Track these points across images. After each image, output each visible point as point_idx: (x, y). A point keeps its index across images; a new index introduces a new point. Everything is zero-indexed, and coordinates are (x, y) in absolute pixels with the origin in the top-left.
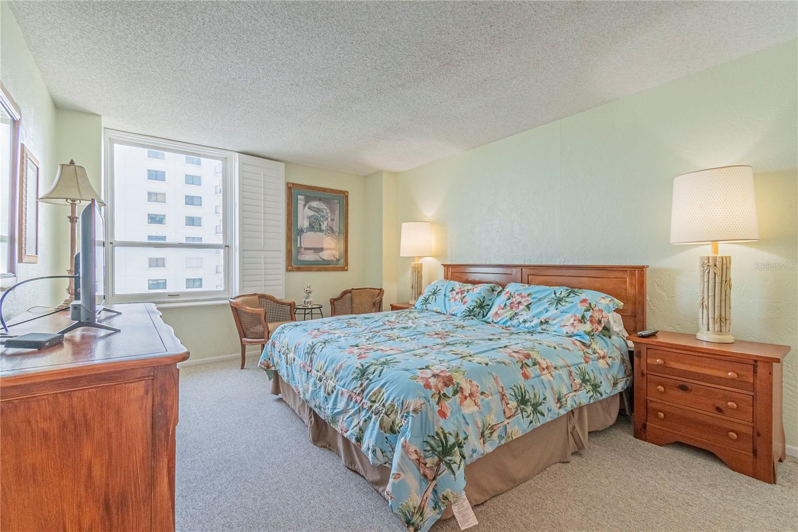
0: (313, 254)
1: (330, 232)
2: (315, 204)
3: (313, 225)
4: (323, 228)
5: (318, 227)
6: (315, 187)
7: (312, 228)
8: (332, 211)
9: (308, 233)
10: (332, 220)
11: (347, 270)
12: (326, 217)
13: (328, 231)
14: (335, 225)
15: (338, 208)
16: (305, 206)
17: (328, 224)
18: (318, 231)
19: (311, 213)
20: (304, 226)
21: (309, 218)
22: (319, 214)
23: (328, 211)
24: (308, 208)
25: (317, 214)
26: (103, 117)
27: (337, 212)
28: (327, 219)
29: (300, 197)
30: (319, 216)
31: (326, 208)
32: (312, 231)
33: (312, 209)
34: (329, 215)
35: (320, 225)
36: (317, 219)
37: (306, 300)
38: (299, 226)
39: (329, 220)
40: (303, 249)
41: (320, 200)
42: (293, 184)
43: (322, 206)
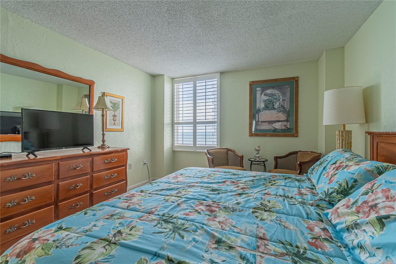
0: (268, 125)
1: (282, 109)
2: (269, 91)
3: (268, 105)
4: (276, 106)
5: (271, 106)
6: (268, 80)
7: (266, 108)
8: (284, 94)
9: (264, 111)
10: (284, 100)
11: (297, 136)
12: (278, 99)
13: (280, 109)
14: (286, 104)
15: (289, 91)
16: (261, 94)
17: (280, 103)
18: (272, 110)
19: (267, 98)
20: (261, 107)
21: (265, 101)
22: (272, 98)
23: (280, 94)
24: (264, 95)
25: (270, 98)
26: (165, 75)
27: (288, 95)
28: (279, 100)
29: (257, 89)
30: (272, 99)
31: (278, 92)
32: (267, 110)
33: (267, 95)
34: (281, 97)
35: (273, 105)
36: (271, 101)
37: (256, 155)
38: (257, 107)
39: (281, 100)
40: (260, 122)
41: (273, 88)
42: (253, 82)
43: (275, 92)
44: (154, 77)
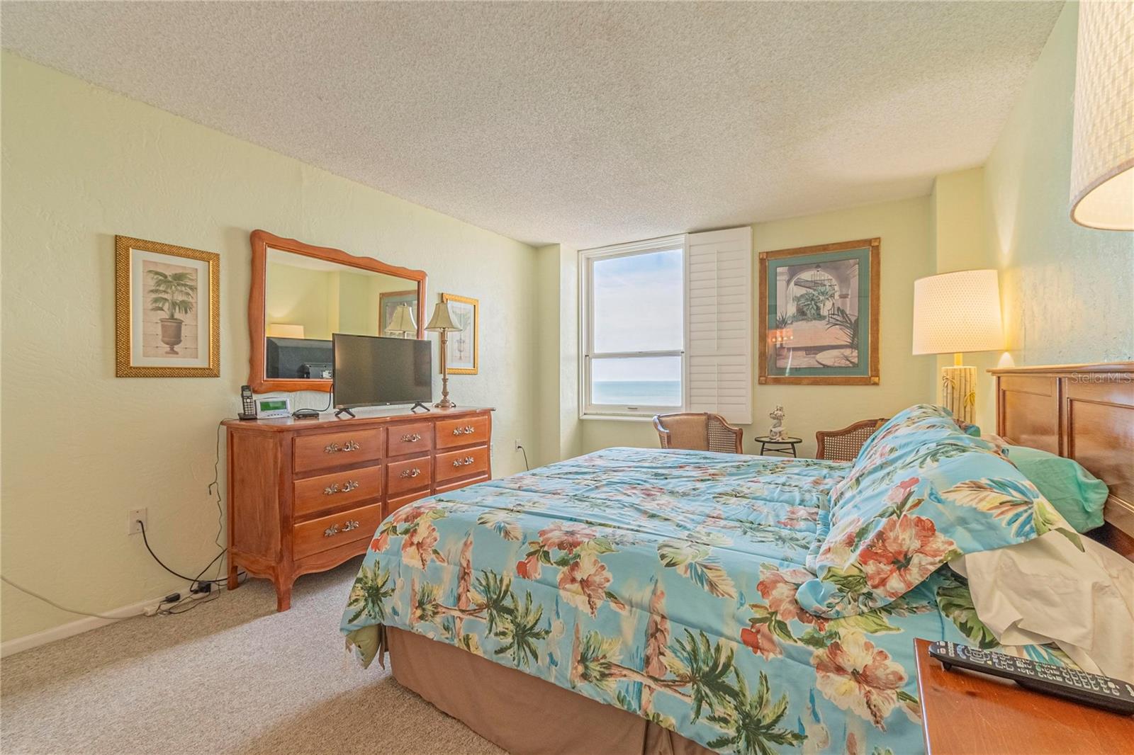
0: (805, 357)
1: (838, 318)
2: (806, 276)
3: (805, 309)
4: (824, 312)
5: (813, 311)
6: (806, 247)
7: (801, 314)
8: (844, 281)
9: (795, 324)
10: (843, 297)
11: (876, 384)
12: (830, 293)
13: (835, 317)
14: (848, 305)
15: (857, 273)
16: (788, 282)
17: (833, 304)
18: (815, 319)
19: (803, 291)
20: (788, 315)
21: (797, 299)
22: (815, 290)
23: (834, 282)
24: (796, 285)
25: (811, 291)
26: (561, 245)
27: (855, 282)
28: (832, 296)
29: (779, 270)
30: (816, 293)
31: (830, 277)
32: (803, 320)
33: (802, 284)
34: (837, 288)
35: (818, 308)
36: (813, 300)
37: (773, 430)
38: (779, 314)
39: (837, 296)
40: (786, 350)
41: (818, 266)
42: (767, 253)
43: (823, 275)
44: (536, 249)
